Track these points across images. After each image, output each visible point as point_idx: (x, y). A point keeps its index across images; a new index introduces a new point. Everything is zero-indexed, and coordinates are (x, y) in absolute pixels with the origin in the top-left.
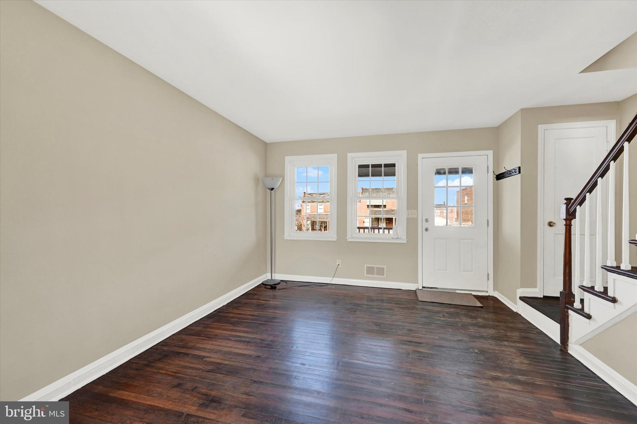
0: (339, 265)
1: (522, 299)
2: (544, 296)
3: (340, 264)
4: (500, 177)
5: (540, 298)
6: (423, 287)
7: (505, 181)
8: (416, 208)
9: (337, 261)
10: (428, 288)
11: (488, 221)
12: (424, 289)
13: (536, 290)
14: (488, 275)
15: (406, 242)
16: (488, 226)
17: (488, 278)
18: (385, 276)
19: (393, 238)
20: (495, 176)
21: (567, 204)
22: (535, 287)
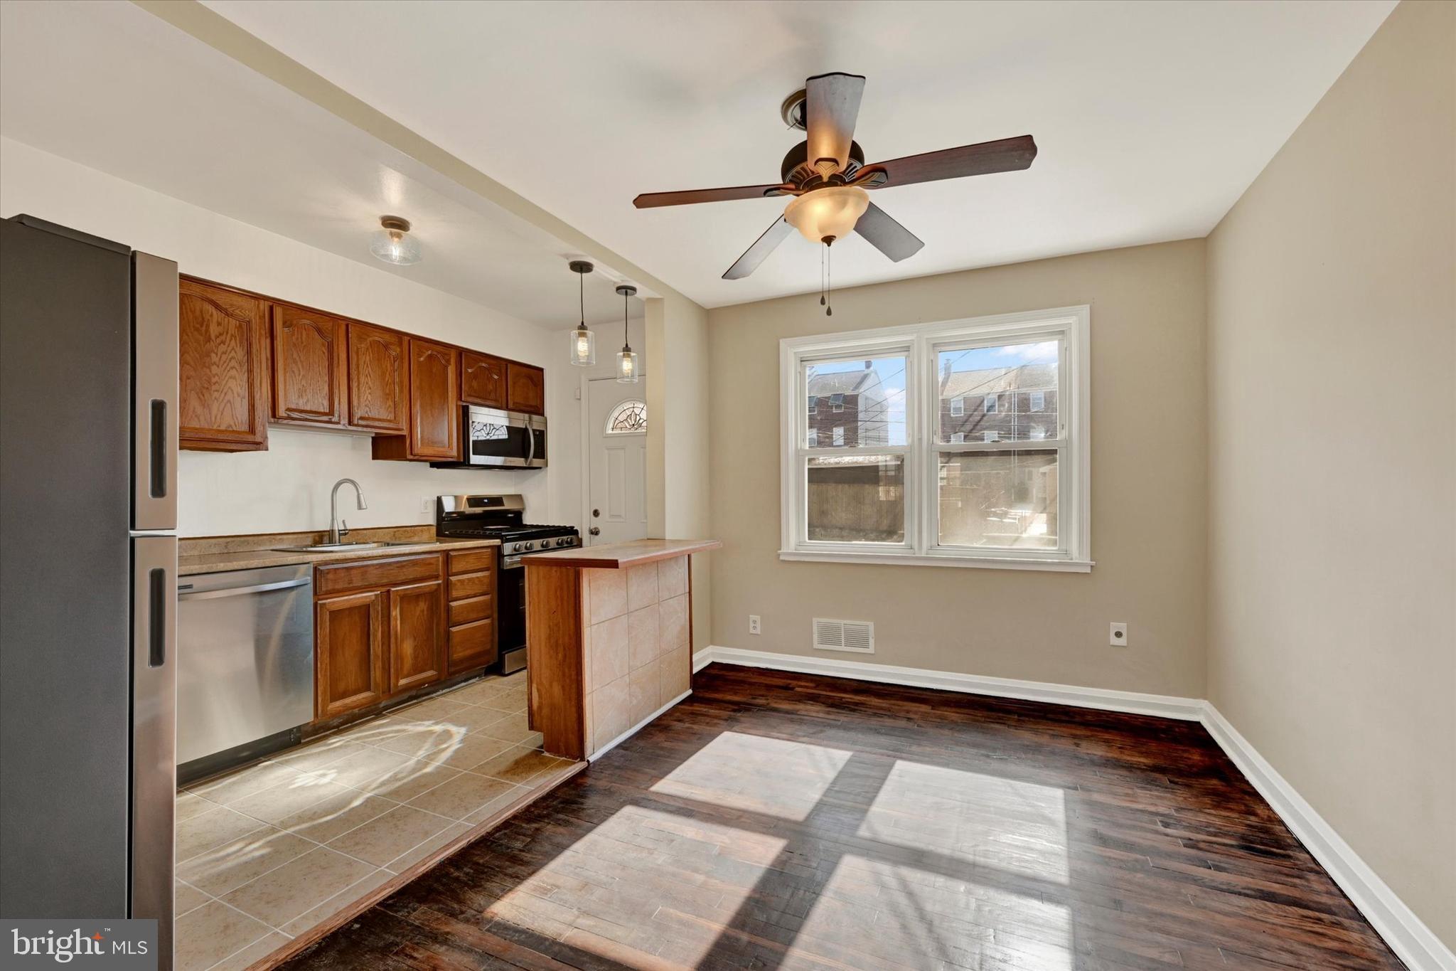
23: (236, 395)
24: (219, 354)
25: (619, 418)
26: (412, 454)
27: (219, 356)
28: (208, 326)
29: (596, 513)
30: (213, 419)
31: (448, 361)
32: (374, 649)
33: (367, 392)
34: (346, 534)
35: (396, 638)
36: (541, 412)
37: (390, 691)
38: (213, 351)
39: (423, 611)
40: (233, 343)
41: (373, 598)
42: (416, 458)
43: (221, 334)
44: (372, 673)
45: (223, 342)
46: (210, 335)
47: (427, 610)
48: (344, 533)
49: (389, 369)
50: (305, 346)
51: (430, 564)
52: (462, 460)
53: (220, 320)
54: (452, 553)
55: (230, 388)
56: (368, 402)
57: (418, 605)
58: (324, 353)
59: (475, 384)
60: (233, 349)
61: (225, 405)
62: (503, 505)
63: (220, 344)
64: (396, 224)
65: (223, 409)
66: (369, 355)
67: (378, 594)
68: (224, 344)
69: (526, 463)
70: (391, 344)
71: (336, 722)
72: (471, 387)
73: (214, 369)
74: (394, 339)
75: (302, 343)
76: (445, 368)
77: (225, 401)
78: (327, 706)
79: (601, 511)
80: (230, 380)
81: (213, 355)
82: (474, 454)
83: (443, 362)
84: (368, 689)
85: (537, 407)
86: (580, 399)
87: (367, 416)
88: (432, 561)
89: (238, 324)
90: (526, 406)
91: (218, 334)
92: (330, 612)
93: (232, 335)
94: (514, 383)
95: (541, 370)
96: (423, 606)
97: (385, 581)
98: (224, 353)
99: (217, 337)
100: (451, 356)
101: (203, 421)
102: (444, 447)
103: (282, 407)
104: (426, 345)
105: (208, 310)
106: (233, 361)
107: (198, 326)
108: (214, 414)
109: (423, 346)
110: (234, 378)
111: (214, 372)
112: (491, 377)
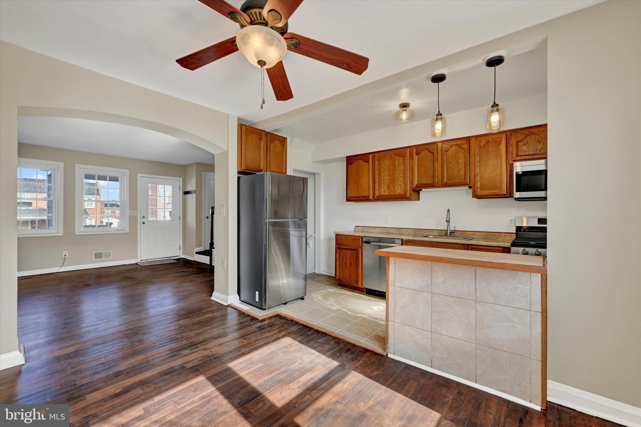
0: (65, 255)
1: (196, 253)
2: (205, 250)
3: (67, 255)
4: (186, 193)
5: (203, 251)
6: (141, 260)
7: (188, 196)
8: (136, 209)
9: (64, 252)
10: (144, 260)
11: (180, 217)
12: (141, 261)
13: (202, 248)
14: (180, 247)
15: (128, 232)
16: (180, 220)
17: (180, 248)
18: (111, 258)
19: (118, 230)
20: (183, 192)
21: (212, 209)
22: (202, 247)
23: (402, 182)
26: (475, 195)
27: (398, 171)
28: (395, 162)
30: (396, 191)
31: (501, 140)
33: (450, 170)
38: (396, 170)
40: (401, 165)
42: (478, 197)
43: (398, 164)
45: (399, 166)
46: (395, 165)
48: (453, 232)
49: (461, 157)
53: (398, 159)
55: (400, 180)
58: (431, 159)
59: (524, 148)
60: (401, 167)
64: (404, 106)
65: (398, 188)
70: (462, 144)
73: (396, 175)
74: (464, 142)
75: (423, 158)
76: (499, 146)
77: (399, 185)
81: (396, 171)
82: (517, 191)
83: (498, 143)
89: (403, 159)
93: (401, 163)
98: (399, 169)
99: (397, 165)
100: (502, 138)
101: (393, 192)
102: (497, 189)
103: (415, 183)
104: (485, 137)
105: (395, 157)
106: (401, 171)
107: (393, 163)
108: (396, 189)
109: (482, 139)
110: (401, 177)
111: (396, 176)
112: (541, 139)
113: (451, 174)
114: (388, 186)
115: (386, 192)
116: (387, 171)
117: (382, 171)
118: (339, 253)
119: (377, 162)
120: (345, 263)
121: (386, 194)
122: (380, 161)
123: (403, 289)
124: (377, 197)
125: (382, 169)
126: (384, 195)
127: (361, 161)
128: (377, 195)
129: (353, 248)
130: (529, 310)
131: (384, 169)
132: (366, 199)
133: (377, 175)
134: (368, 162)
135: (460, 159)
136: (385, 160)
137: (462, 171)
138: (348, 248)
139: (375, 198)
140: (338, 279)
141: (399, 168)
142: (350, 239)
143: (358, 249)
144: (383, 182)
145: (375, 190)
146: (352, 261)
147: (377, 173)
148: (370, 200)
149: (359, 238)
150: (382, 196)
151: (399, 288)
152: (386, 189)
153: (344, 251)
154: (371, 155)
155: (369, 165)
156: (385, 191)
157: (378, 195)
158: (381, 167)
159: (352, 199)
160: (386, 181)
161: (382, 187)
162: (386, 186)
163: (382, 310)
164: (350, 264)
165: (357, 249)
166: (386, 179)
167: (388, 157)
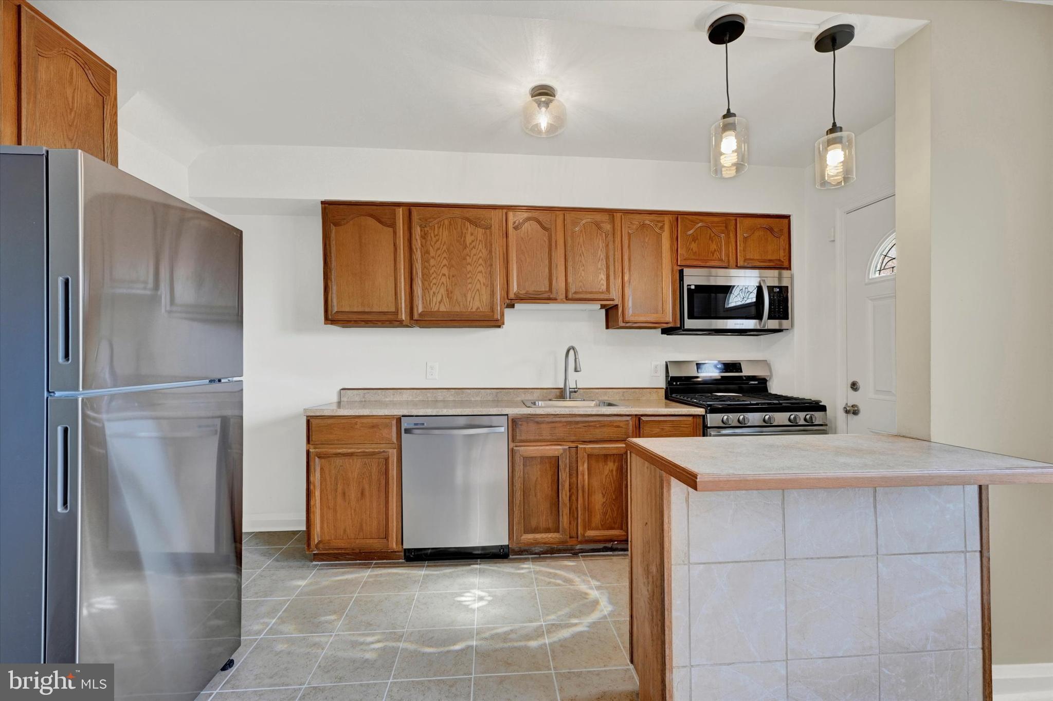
23: (482, 284)
24: (472, 255)
25: (889, 255)
26: (623, 322)
27: (471, 258)
28: (465, 237)
29: (854, 386)
30: (468, 304)
31: (662, 228)
32: (562, 498)
33: (581, 269)
34: (575, 392)
35: (583, 491)
36: (786, 264)
37: (578, 538)
38: (468, 255)
39: (612, 470)
40: (480, 246)
41: (561, 451)
42: (628, 325)
43: (473, 241)
44: (561, 517)
45: (474, 247)
46: (466, 244)
47: (617, 470)
48: (575, 391)
49: (601, 246)
50: (530, 238)
51: (618, 427)
52: (679, 326)
53: (472, 231)
54: (643, 418)
55: (478, 280)
56: (581, 278)
57: (607, 465)
58: (545, 241)
59: (694, 246)
60: (481, 251)
61: (476, 293)
62: (741, 372)
63: (472, 249)
64: (543, 93)
65: (474, 296)
66: (583, 236)
67: (566, 449)
68: (475, 248)
69: (760, 324)
70: (602, 222)
71: (537, 550)
72: (688, 249)
73: (469, 268)
74: (606, 217)
75: (528, 236)
76: (659, 236)
77: (475, 290)
78: (521, 536)
79: (861, 384)
80: (479, 274)
81: (468, 258)
82: (689, 318)
83: (657, 230)
84: (557, 530)
85: (780, 260)
86: (834, 241)
87: (581, 290)
88: (621, 424)
89: (484, 232)
90: (764, 261)
91: (471, 242)
92: (524, 458)
93: (480, 240)
94: (745, 239)
95: (788, 217)
96: (611, 466)
97: (573, 438)
98: (475, 255)
99: (471, 244)
100: (665, 222)
101: (462, 306)
102: (657, 313)
103: (513, 290)
104: (638, 216)
105: (465, 225)
106: (481, 260)
107: (459, 239)
108: (468, 300)
109: (635, 219)
110: (481, 272)
111: (468, 270)
112: (714, 236)
113: (583, 277)
114: (447, 290)
115: (442, 304)
116: (445, 255)
117: (432, 253)
118: (322, 469)
119: (417, 231)
120: (344, 494)
121: (443, 309)
122: (426, 229)
123: (713, 566)
124: (420, 315)
125: (431, 248)
126: (438, 311)
127: (371, 222)
128: (420, 310)
129: (371, 450)
130: (963, 552)
131: (438, 249)
132: (389, 320)
133: (420, 261)
134: (393, 225)
135: (600, 250)
136: (439, 228)
137: (602, 274)
138: (354, 453)
139: (416, 317)
140: (319, 542)
141: (474, 251)
142: (358, 426)
143: (386, 450)
144: (434, 281)
145: (415, 299)
146: (367, 487)
147: (418, 255)
148: (400, 324)
149: (387, 421)
150: (432, 313)
151: (702, 566)
152: (442, 296)
153: (339, 461)
154: (401, 209)
155: (395, 233)
156: (440, 303)
157: (422, 312)
158: (428, 243)
159: (340, 317)
160: (444, 279)
161: (431, 293)
162: (443, 291)
163: (490, 601)
164: (359, 495)
165: (384, 452)
166: (444, 275)
167: (446, 222)
